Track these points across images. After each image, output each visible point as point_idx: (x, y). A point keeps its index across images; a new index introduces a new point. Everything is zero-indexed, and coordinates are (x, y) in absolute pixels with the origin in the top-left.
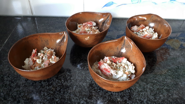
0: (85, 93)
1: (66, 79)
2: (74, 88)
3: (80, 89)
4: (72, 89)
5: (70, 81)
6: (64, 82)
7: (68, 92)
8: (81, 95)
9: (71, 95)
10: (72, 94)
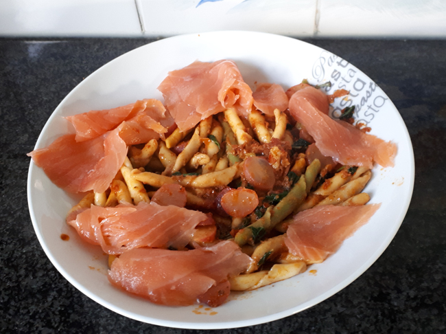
0: (77, 318)
1: (34, 267)
2: (49, 299)
3: (68, 302)
4: (44, 303)
5: (43, 275)
6: (27, 276)
7: (29, 312)
8: (65, 322)
9: (35, 319)
10: (40, 318)
